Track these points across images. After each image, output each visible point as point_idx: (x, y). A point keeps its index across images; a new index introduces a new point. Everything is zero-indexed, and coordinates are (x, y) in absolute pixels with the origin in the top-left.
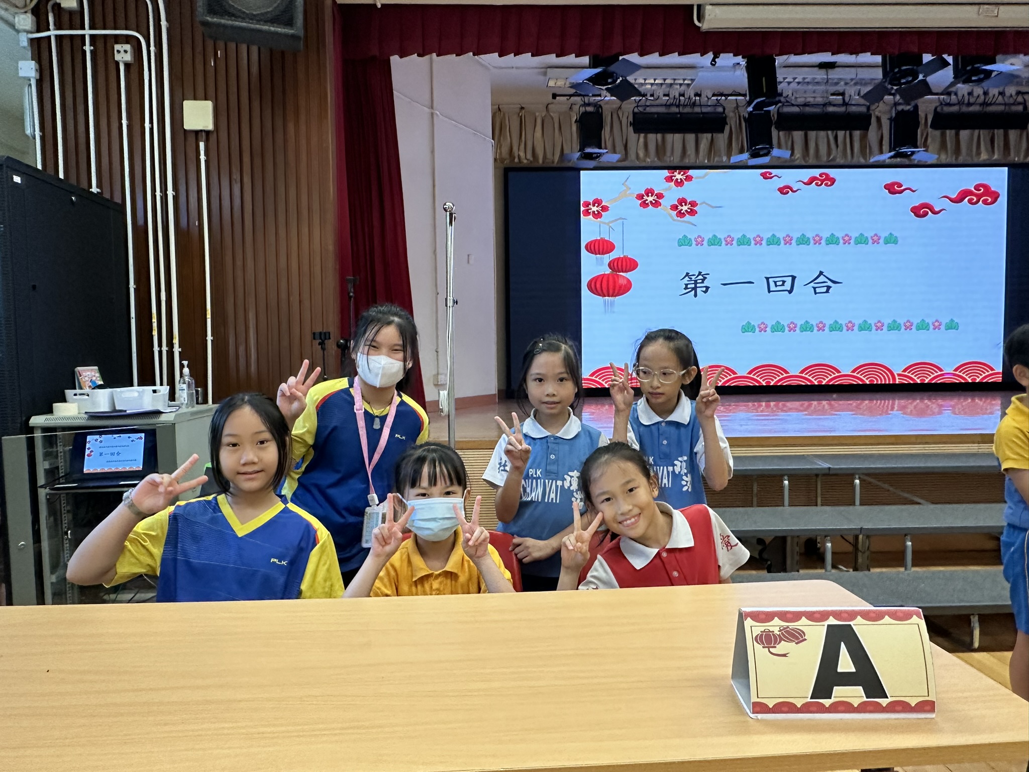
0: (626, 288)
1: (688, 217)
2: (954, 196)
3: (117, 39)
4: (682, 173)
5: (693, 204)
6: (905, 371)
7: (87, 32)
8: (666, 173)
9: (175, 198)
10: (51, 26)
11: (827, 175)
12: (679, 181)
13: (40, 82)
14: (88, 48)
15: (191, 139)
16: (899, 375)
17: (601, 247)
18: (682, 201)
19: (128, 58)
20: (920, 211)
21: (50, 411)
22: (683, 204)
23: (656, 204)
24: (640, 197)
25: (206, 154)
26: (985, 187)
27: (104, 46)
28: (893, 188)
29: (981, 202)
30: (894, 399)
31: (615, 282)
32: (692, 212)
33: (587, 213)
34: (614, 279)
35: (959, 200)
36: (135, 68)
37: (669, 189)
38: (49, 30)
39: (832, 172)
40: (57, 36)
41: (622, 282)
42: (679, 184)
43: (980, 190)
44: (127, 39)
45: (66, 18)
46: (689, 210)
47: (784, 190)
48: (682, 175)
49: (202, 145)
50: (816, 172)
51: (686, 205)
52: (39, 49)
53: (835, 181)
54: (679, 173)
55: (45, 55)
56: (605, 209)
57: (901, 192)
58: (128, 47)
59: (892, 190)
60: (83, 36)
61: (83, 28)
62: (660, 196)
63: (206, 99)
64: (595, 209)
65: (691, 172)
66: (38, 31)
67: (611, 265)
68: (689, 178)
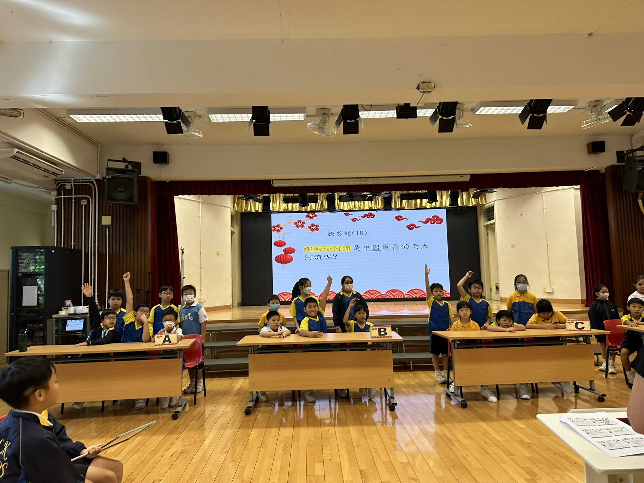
0: (291, 260)
1: (315, 231)
2: (424, 221)
3: (83, 198)
5: (317, 226)
6: (408, 292)
7: (73, 196)
8: (306, 214)
9: (98, 246)
10: (62, 194)
11: (371, 214)
12: (311, 217)
13: (57, 211)
14: (73, 201)
15: (104, 227)
16: (406, 294)
17: (280, 244)
19: (86, 203)
20: (411, 227)
21: (58, 313)
23: (302, 226)
24: (295, 223)
25: (109, 232)
26: (437, 217)
27: (78, 200)
29: (435, 223)
30: (404, 305)
31: (286, 258)
33: (274, 230)
34: (286, 257)
35: (426, 222)
36: (87, 207)
37: (308, 220)
38: (61, 196)
39: (373, 213)
40: (64, 197)
41: (289, 258)
43: (435, 218)
44: (85, 198)
45: (67, 192)
46: (316, 228)
47: (354, 220)
48: (312, 215)
49: (107, 229)
50: (367, 213)
51: (314, 226)
52: (58, 201)
55: (60, 202)
56: (282, 228)
57: (402, 220)
58: (85, 200)
59: (398, 219)
60: (72, 197)
61: (72, 195)
62: (304, 223)
63: (109, 215)
64: (277, 228)
66: (58, 196)
67: (284, 250)
68: (315, 216)
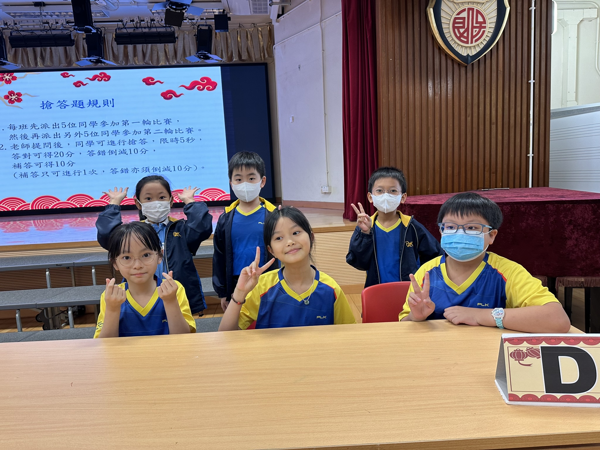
1: (16, 103)
2: (188, 85)
4: (9, 75)
5: (19, 94)
11: (105, 74)
12: (8, 80)
18: (11, 93)
20: (168, 95)
22: (12, 95)
26: (208, 79)
28: (148, 81)
29: (205, 89)
32: (19, 100)
35: (191, 88)
42: (8, 82)
43: (205, 81)
46: (17, 99)
47: (78, 84)
48: (9, 76)
50: (97, 72)
51: (14, 95)
53: (110, 77)
54: (7, 75)
57: (154, 84)
65: (15, 74)
68: (14, 78)
